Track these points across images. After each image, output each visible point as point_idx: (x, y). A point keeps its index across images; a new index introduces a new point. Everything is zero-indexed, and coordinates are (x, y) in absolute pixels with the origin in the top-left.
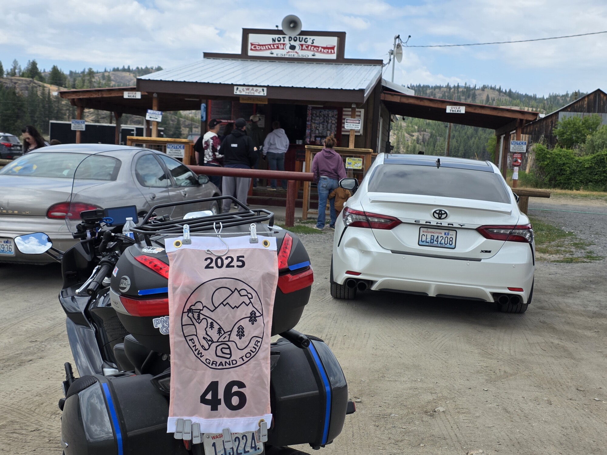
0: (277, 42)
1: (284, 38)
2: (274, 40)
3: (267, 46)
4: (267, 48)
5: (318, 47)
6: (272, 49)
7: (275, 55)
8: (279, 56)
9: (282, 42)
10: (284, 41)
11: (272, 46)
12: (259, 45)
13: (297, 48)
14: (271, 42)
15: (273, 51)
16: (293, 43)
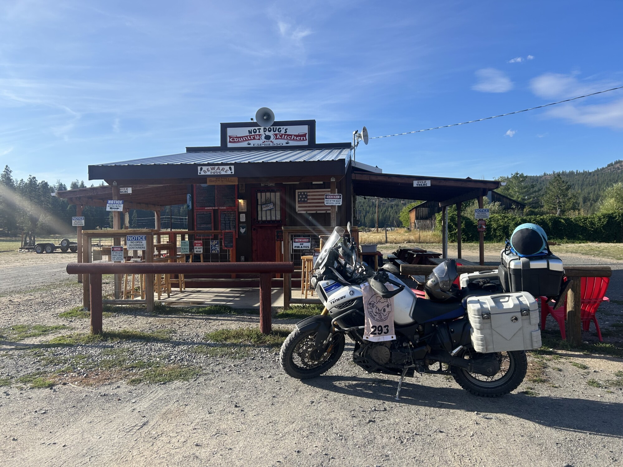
0: (253, 134)
1: (259, 129)
2: (250, 132)
4: (244, 140)
5: (291, 135)
7: (252, 146)
8: (256, 146)
10: (259, 132)
11: (248, 137)
12: (236, 137)
13: (272, 137)
14: (248, 134)
15: (250, 142)
16: (267, 133)
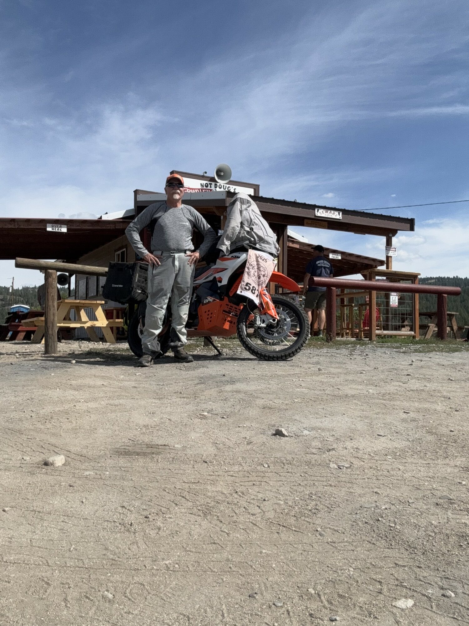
0: (205, 188)
1: (211, 184)
2: (202, 185)
3: (196, 191)
9: (209, 188)
10: (211, 187)
11: (200, 190)
12: (189, 188)
14: (200, 187)
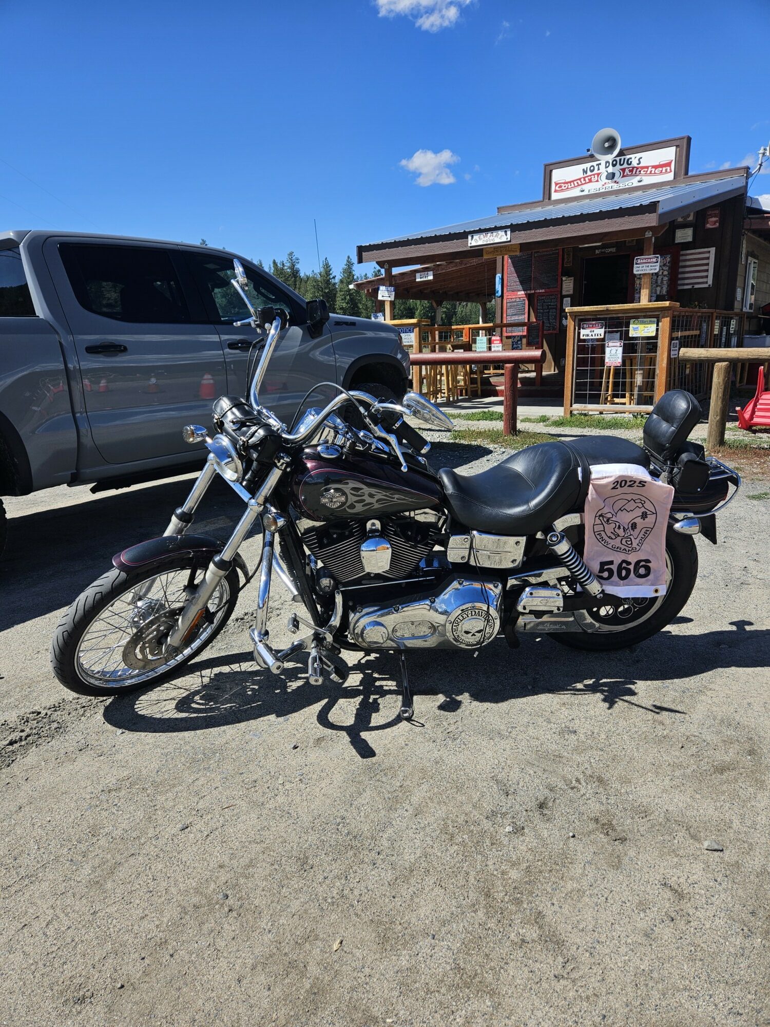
0: (589, 173)
1: (598, 165)
2: (585, 171)
3: (575, 182)
4: (576, 185)
5: (647, 167)
6: (582, 184)
7: (586, 193)
8: (592, 192)
9: (596, 171)
10: (599, 169)
11: (582, 180)
12: (564, 183)
13: (617, 175)
14: (581, 175)
15: (584, 187)
16: (611, 169)
